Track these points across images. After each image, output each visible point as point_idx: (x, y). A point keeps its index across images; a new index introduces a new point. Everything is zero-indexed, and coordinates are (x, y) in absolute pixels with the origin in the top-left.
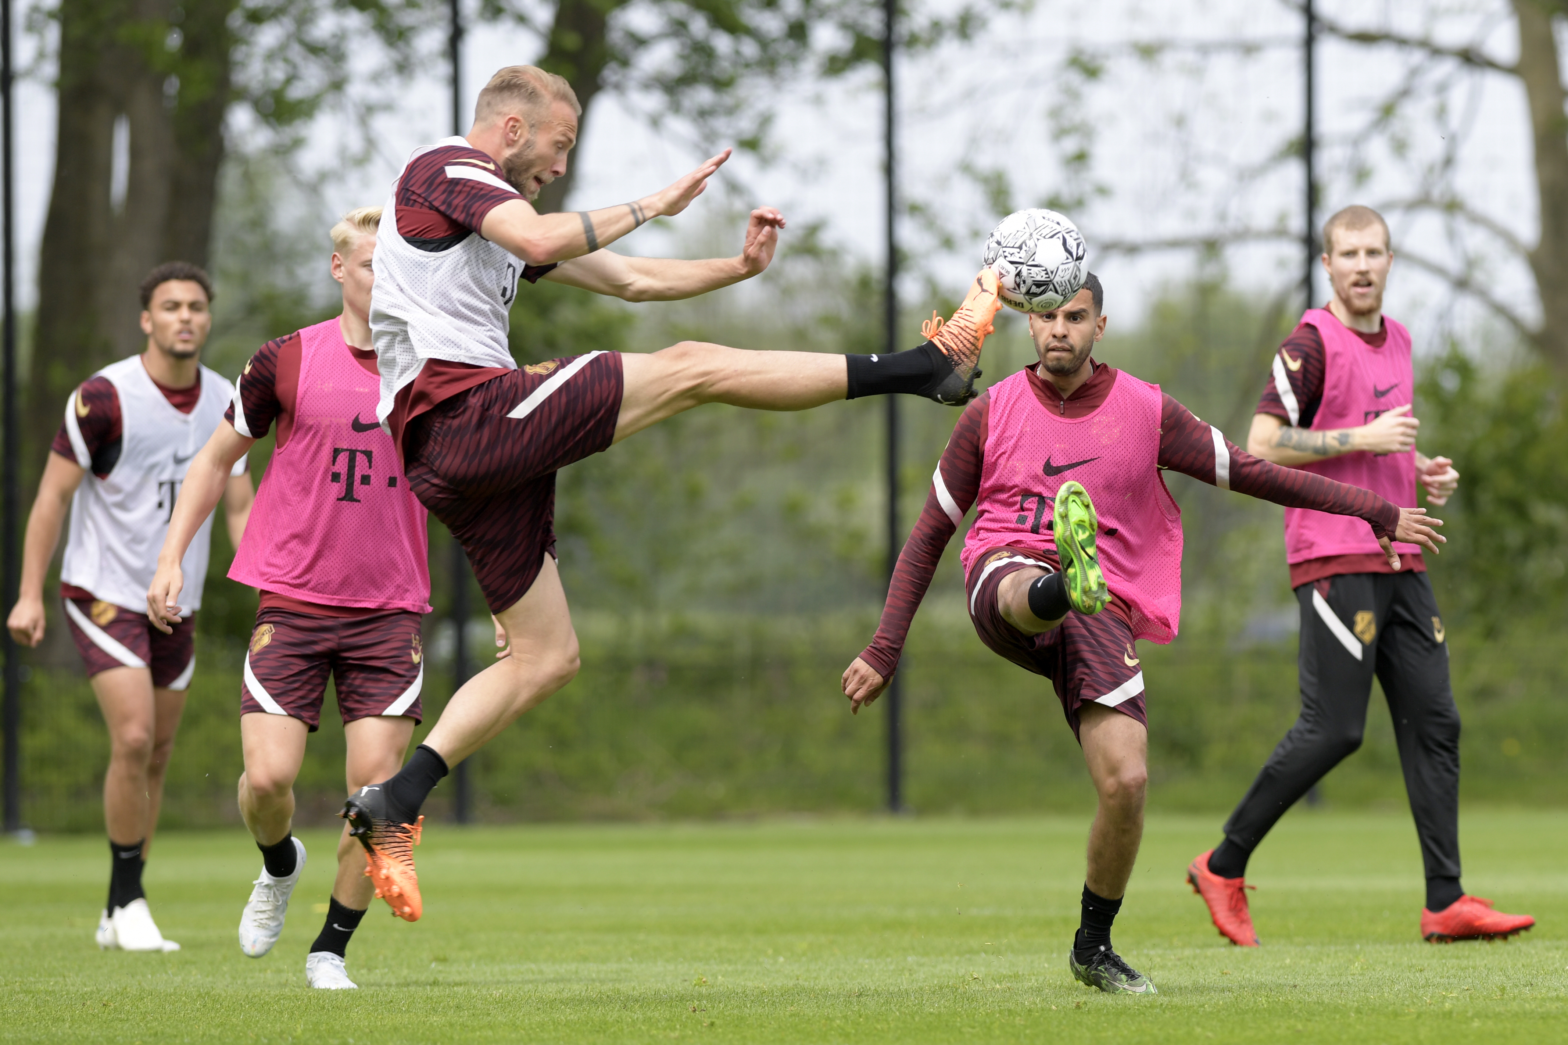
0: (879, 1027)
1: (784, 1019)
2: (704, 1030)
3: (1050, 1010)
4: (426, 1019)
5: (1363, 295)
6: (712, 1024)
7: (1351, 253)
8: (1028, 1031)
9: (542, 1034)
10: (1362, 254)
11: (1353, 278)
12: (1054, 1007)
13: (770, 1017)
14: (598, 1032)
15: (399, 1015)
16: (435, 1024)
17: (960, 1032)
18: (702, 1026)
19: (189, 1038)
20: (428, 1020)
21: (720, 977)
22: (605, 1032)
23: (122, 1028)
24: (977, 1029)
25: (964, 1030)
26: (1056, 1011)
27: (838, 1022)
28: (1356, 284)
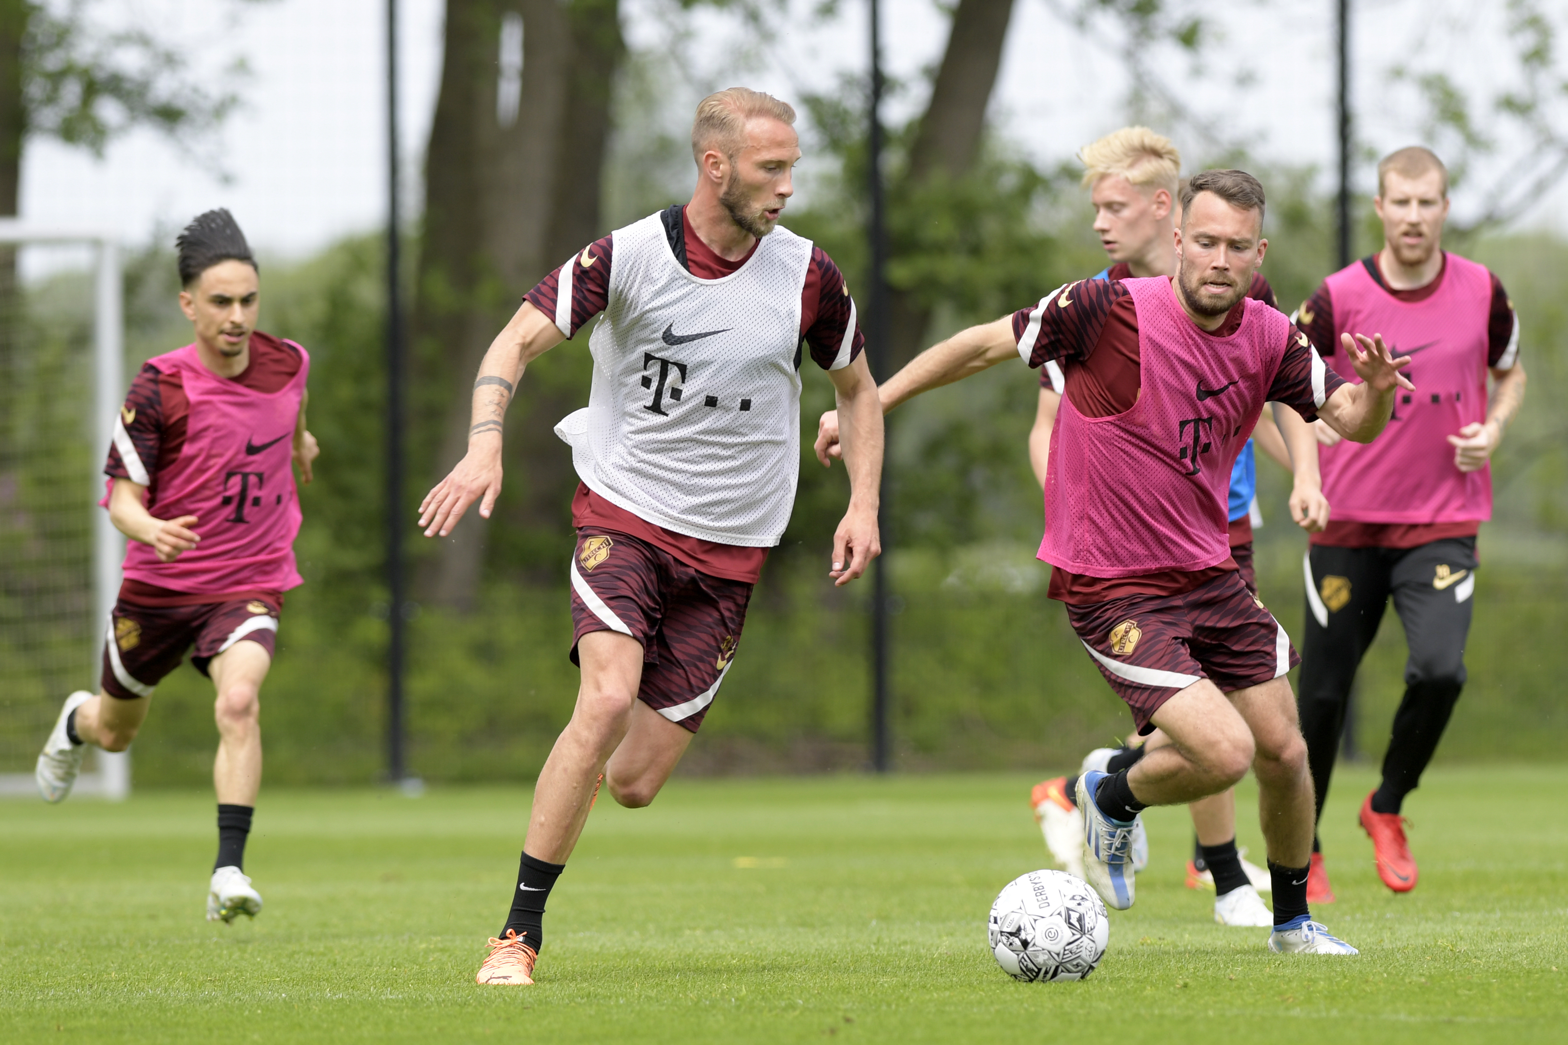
0: (1368, 989)
1: (1263, 980)
2: (1177, 991)
3: (1551, 971)
4: (875, 980)
5: (1412, 247)
6: (1186, 986)
7: (1404, 202)
8: (1530, 994)
9: (1003, 996)
10: (1414, 204)
11: (1404, 228)
12: (1554, 968)
13: (1247, 979)
14: (1062, 993)
15: (846, 975)
16: (886, 985)
17: (1456, 995)
18: (1175, 988)
19: (624, 999)
20: (878, 981)
21: (1187, 936)
22: (1071, 994)
23: (551, 989)
24: (1474, 991)
25: (1460, 992)
26: (1558, 972)
27: (1322, 983)
28: (1406, 234)
